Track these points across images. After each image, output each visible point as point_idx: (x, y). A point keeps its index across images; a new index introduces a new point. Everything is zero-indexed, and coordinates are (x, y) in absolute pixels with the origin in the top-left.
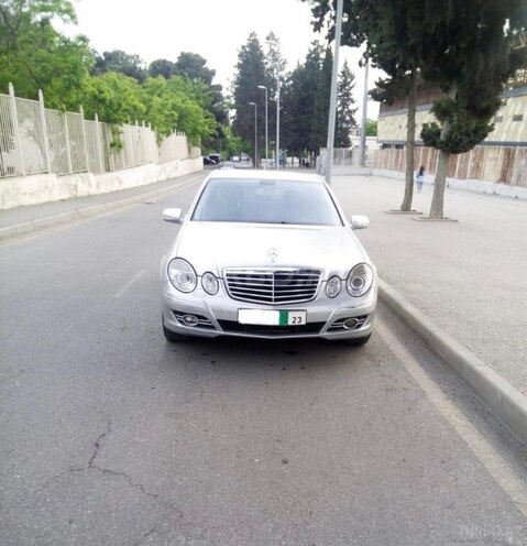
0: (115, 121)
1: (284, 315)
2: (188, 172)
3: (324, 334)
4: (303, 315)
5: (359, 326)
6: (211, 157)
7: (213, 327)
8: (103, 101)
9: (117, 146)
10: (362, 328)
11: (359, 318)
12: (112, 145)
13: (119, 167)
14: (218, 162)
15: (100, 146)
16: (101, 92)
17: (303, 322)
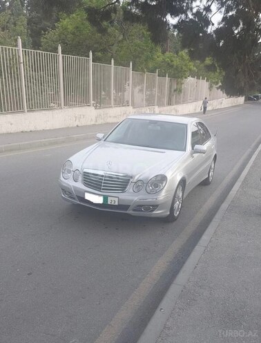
0: (178, 77)
1: (105, 198)
2: (230, 105)
3: (130, 212)
4: (116, 199)
5: (153, 211)
6: (254, 96)
7: (74, 198)
8: (172, 66)
9: (179, 91)
10: (154, 212)
11: (152, 206)
12: (175, 91)
13: (177, 103)
14: (258, 99)
15: (166, 91)
16: (172, 61)
17: (117, 204)
